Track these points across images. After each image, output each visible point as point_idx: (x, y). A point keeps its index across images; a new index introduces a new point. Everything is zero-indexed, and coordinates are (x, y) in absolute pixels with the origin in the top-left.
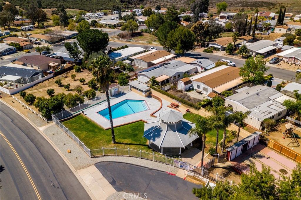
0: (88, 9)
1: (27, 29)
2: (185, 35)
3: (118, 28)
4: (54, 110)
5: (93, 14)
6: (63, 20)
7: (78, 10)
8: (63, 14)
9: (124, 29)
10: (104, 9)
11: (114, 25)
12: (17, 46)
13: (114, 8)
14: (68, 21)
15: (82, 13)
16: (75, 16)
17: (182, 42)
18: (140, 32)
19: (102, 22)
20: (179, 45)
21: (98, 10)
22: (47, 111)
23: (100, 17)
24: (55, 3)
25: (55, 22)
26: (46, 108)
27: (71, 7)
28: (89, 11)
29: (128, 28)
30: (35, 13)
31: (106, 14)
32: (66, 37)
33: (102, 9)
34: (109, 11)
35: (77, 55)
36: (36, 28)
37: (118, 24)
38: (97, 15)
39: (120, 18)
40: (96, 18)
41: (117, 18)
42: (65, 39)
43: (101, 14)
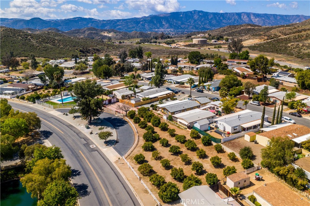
0: (51, 57)
1: (4, 71)
2: (105, 69)
3: (74, 69)
4: (37, 99)
5: (56, 61)
6: (34, 65)
7: (43, 58)
8: (33, 61)
9: (77, 69)
10: (65, 57)
11: (71, 67)
12: (4, 80)
13: (73, 57)
14: (37, 65)
15: (47, 60)
16: (40, 62)
17: (104, 73)
18: (89, 71)
19: (62, 66)
20: (103, 74)
21: (60, 58)
22: (33, 99)
23: (61, 63)
24: (23, 53)
25: (25, 67)
26: (33, 98)
27: (37, 56)
28: (52, 59)
29: (80, 69)
30: (10, 60)
31: (66, 61)
32: (36, 75)
33: (64, 57)
34: (69, 59)
35: (45, 82)
36: (11, 71)
37: (74, 67)
38: (59, 62)
39: (76, 63)
40: (58, 63)
41: (74, 63)
42: (35, 76)
43: (62, 61)
